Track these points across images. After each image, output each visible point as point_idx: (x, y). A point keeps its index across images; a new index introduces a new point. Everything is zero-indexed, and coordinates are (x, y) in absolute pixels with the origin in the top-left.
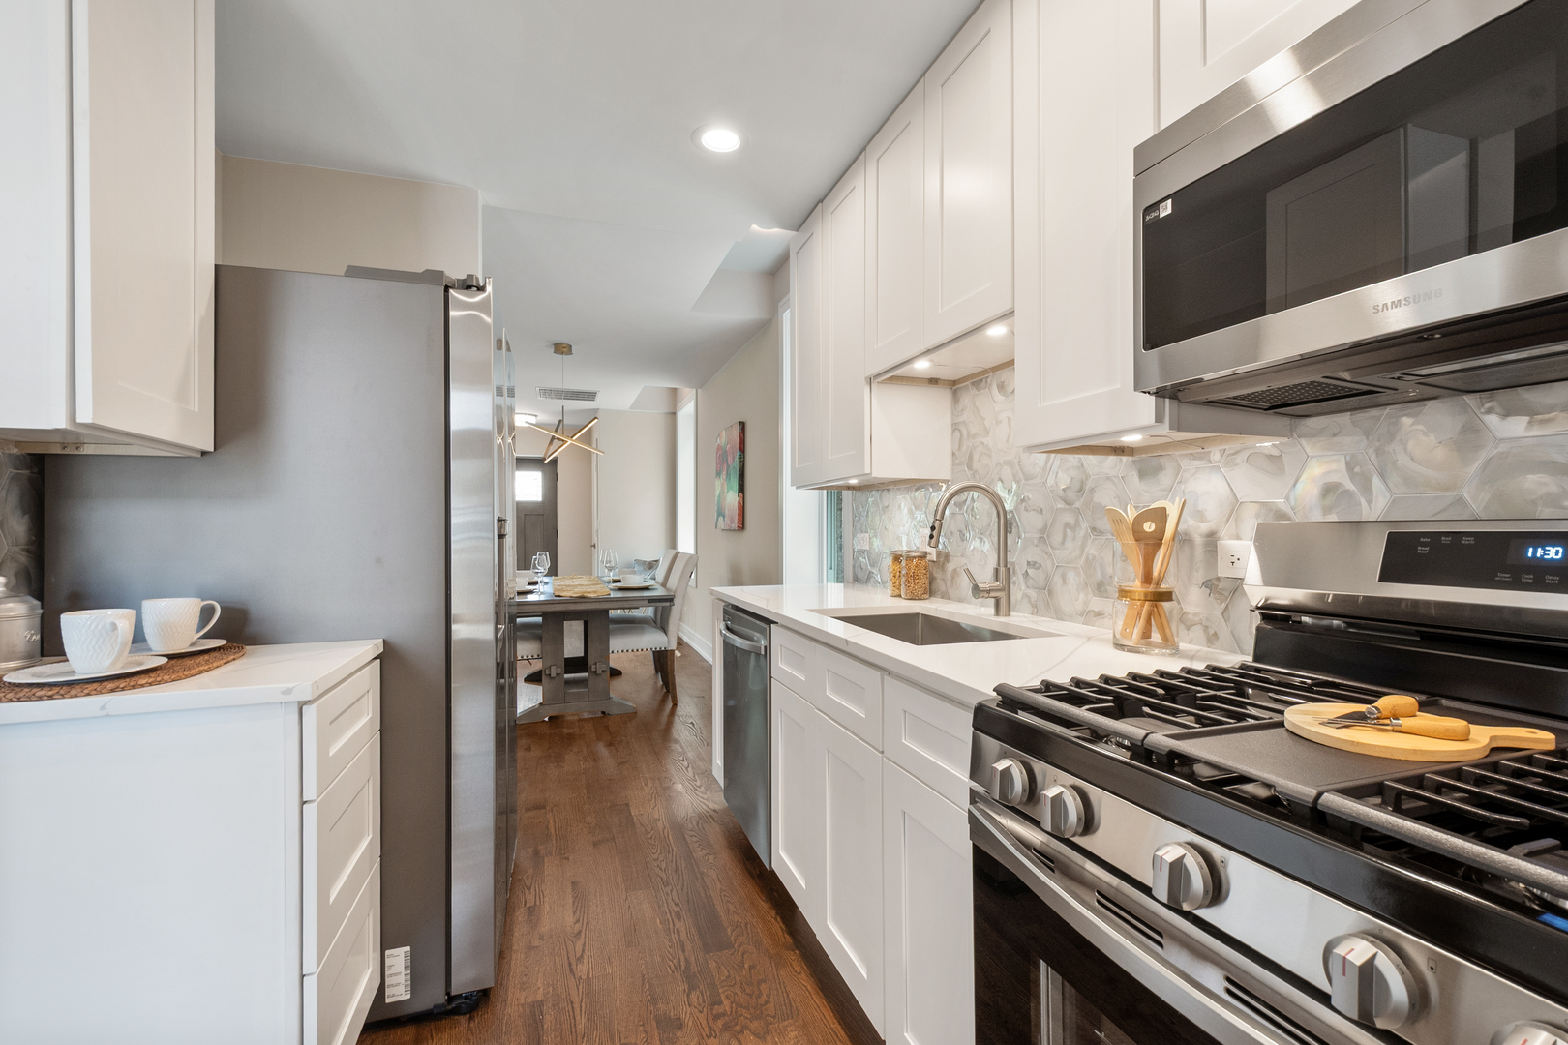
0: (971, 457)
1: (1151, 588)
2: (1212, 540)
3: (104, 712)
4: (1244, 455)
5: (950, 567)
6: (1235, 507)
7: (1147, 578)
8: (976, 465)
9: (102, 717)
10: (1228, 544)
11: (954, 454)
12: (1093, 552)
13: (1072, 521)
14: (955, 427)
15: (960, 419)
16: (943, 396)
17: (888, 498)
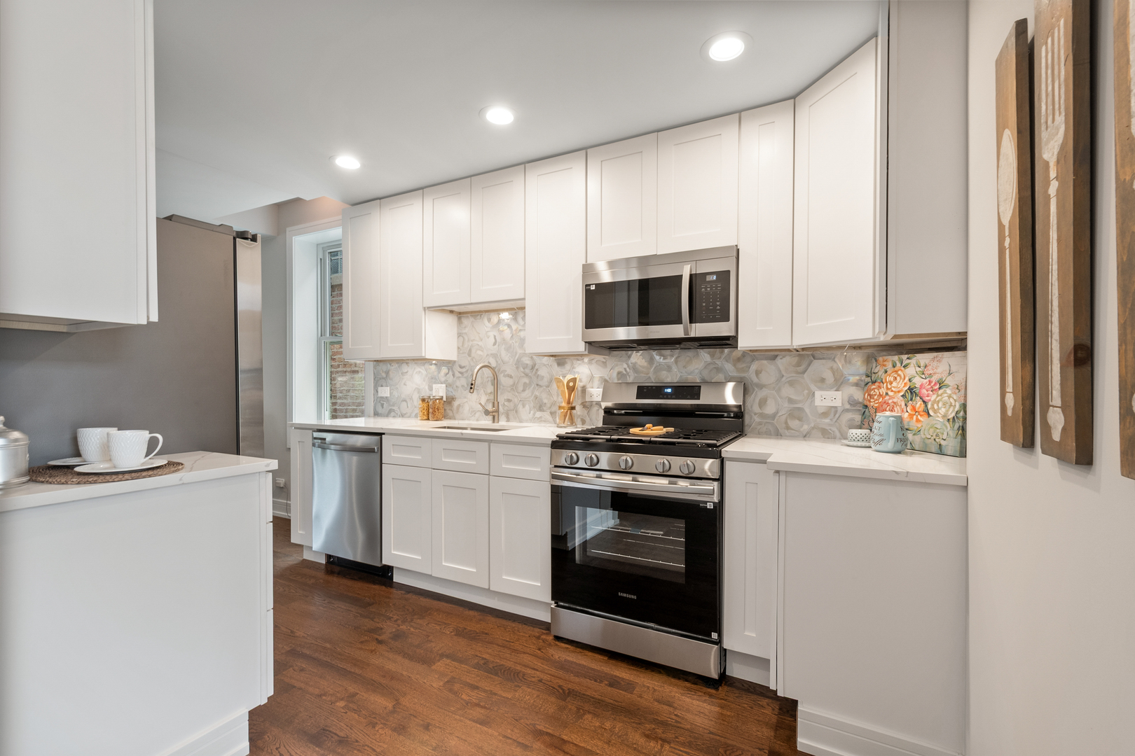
0: (470, 350)
1: (570, 405)
2: (584, 390)
3: (181, 482)
4: (595, 360)
5: (456, 404)
6: (592, 378)
7: (569, 402)
8: (473, 355)
9: (180, 485)
10: (590, 390)
11: (458, 348)
12: (537, 394)
13: (527, 381)
14: (460, 335)
15: (464, 331)
16: (451, 321)
17: (405, 368)
